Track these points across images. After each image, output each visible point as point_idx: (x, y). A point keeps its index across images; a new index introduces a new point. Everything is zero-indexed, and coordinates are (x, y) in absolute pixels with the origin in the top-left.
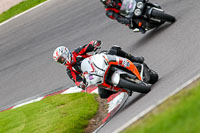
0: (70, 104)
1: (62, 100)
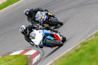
0: (14, 60)
1: (10, 58)
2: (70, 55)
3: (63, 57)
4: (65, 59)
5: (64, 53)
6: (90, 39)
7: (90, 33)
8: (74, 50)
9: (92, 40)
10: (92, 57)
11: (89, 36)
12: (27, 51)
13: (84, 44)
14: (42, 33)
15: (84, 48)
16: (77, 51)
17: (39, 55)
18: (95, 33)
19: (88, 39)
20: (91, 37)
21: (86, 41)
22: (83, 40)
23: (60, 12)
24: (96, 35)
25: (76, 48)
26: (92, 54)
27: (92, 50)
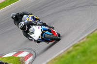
2: (62, 57)
3: (55, 59)
4: (57, 61)
5: (57, 55)
6: (82, 41)
7: (82, 36)
8: (66, 52)
9: (83, 43)
10: (84, 58)
11: (81, 38)
12: (19, 53)
13: (77, 46)
14: (41, 28)
15: (76, 50)
16: (69, 53)
17: (32, 57)
18: (86, 35)
19: (79, 41)
20: (83, 39)
21: (78, 43)
22: (75, 42)
23: (52, 14)
24: (88, 37)
25: (68, 50)
26: (84, 56)
27: (84, 52)
